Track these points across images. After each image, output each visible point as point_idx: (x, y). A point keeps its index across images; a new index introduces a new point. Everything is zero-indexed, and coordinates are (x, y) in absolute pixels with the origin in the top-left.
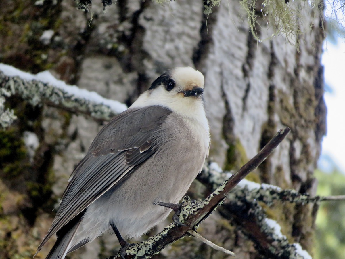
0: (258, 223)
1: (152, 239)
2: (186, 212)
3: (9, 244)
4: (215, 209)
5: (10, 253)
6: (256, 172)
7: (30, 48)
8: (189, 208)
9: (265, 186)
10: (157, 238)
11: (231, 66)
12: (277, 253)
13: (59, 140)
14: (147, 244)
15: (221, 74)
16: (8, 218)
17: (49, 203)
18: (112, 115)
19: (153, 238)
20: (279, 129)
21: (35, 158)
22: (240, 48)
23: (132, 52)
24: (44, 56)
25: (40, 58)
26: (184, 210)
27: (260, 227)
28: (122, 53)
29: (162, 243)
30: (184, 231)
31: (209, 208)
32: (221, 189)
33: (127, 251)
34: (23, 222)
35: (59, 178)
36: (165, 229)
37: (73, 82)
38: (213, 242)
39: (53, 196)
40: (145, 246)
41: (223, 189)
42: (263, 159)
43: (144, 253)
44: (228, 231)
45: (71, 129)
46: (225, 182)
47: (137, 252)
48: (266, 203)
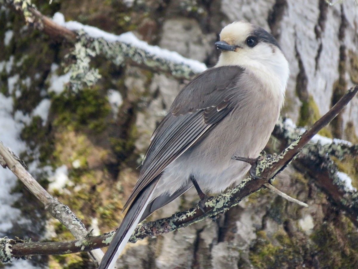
0: (330, 177)
1: (230, 192)
2: (262, 166)
3: (94, 197)
4: (290, 163)
5: (95, 206)
6: (328, 127)
7: (113, 10)
8: (265, 162)
9: (337, 141)
10: (235, 191)
11: (304, 28)
12: (348, 204)
13: (142, 98)
14: (225, 197)
15: (295, 34)
16: (93, 172)
17: (132, 158)
18: (192, 74)
19: (231, 190)
20: (350, 87)
21: (119, 115)
22: (312, 11)
23: (210, 14)
24: (127, 19)
25: (124, 20)
26: (260, 164)
27: (332, 180)
28: (201, 15)
29: (239, 196)
30: (260, 184)
31: (284, 163)
32: (295, 144)
33: (206, 204)
34: (107, 176)
35: (141, 134)
36: (243, 182)
37: (155, 42)
38: (288, 194)
39: (136, 152)
40: (223, 198)
41: (298, 144)
42: (335, 115)
43: (222, 205)
44: (302, 184)
45: (153, 87)
46: (298, 137)
47: (215, 204)
48: (338, 157)
